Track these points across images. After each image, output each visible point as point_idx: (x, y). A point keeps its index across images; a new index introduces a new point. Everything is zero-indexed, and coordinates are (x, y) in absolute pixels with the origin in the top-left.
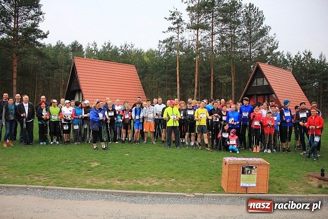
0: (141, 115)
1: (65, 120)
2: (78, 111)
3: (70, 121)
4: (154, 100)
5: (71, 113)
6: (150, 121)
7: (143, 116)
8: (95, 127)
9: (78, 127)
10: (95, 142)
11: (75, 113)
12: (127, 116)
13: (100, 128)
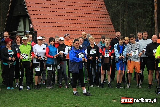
0: (124, 54)
1: (38, 60)
2: (52, 49)
3: (43, 61)
4: (139, 34)
5: (44, 51)
6: (135, 60)
7: (126, 55)
8: (75, 69)
9: (52, 68)
10: (74, 87)
11: (48, 52)
12: (107, 55)
13: (81, 71)
